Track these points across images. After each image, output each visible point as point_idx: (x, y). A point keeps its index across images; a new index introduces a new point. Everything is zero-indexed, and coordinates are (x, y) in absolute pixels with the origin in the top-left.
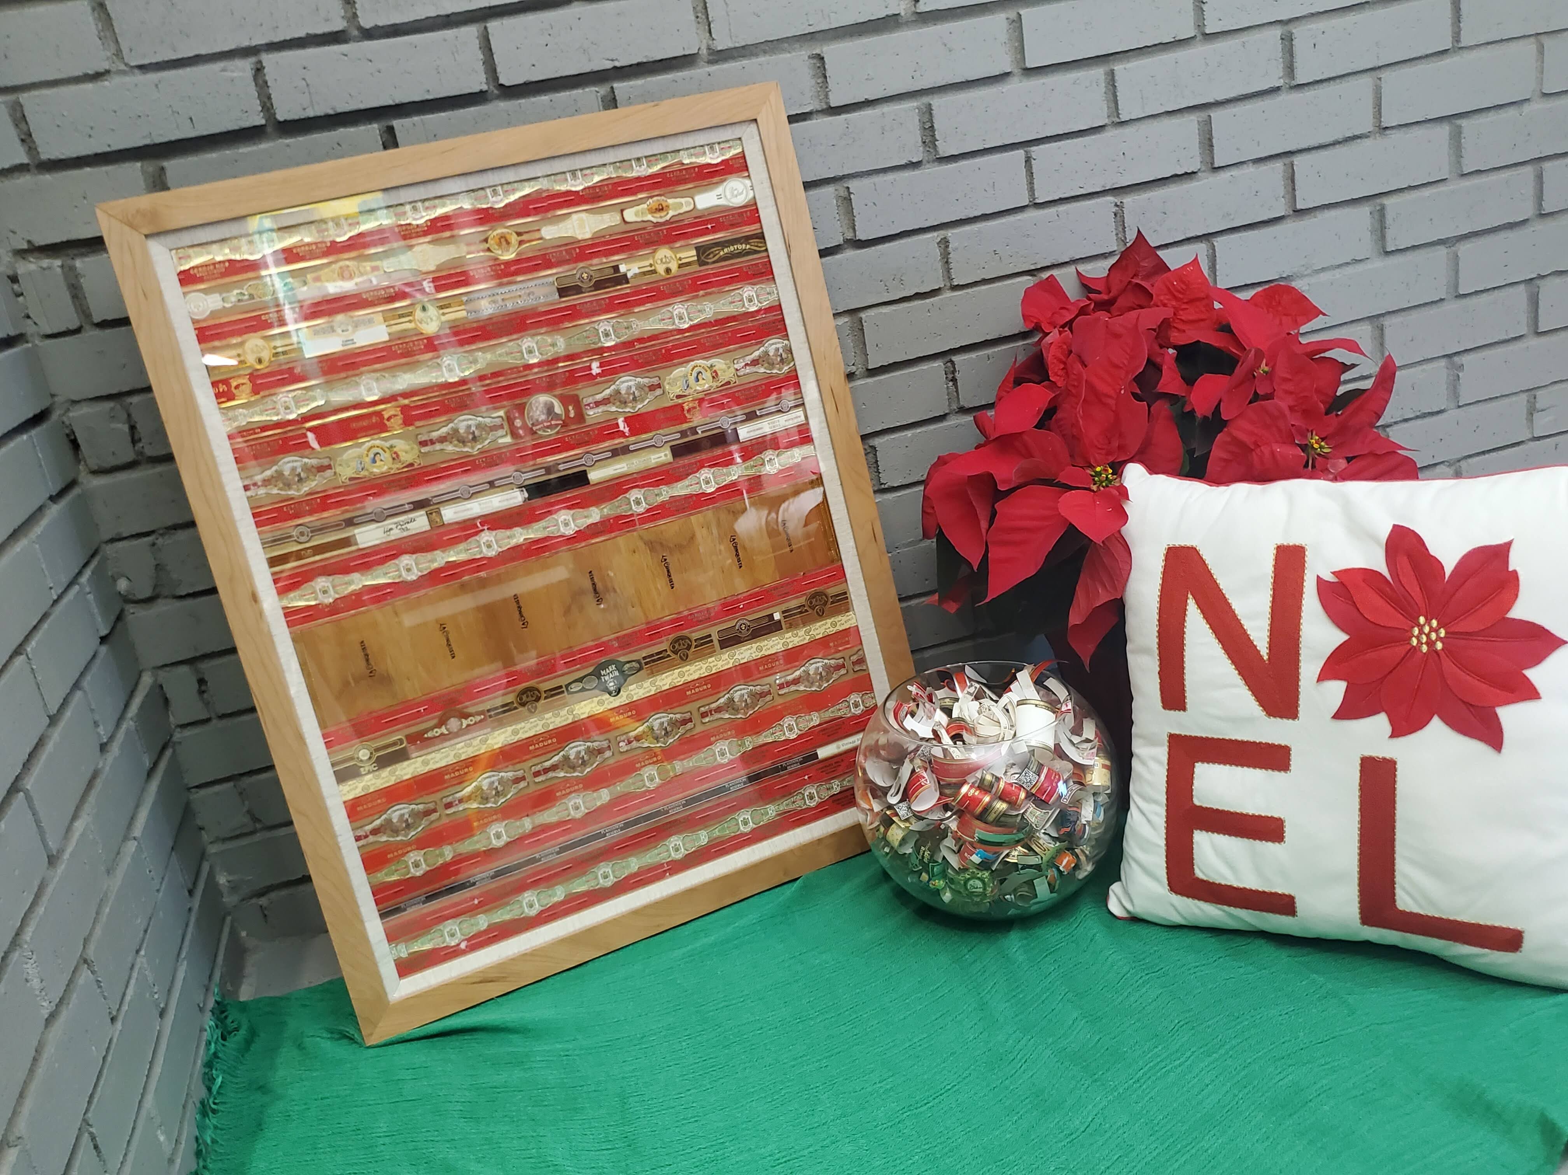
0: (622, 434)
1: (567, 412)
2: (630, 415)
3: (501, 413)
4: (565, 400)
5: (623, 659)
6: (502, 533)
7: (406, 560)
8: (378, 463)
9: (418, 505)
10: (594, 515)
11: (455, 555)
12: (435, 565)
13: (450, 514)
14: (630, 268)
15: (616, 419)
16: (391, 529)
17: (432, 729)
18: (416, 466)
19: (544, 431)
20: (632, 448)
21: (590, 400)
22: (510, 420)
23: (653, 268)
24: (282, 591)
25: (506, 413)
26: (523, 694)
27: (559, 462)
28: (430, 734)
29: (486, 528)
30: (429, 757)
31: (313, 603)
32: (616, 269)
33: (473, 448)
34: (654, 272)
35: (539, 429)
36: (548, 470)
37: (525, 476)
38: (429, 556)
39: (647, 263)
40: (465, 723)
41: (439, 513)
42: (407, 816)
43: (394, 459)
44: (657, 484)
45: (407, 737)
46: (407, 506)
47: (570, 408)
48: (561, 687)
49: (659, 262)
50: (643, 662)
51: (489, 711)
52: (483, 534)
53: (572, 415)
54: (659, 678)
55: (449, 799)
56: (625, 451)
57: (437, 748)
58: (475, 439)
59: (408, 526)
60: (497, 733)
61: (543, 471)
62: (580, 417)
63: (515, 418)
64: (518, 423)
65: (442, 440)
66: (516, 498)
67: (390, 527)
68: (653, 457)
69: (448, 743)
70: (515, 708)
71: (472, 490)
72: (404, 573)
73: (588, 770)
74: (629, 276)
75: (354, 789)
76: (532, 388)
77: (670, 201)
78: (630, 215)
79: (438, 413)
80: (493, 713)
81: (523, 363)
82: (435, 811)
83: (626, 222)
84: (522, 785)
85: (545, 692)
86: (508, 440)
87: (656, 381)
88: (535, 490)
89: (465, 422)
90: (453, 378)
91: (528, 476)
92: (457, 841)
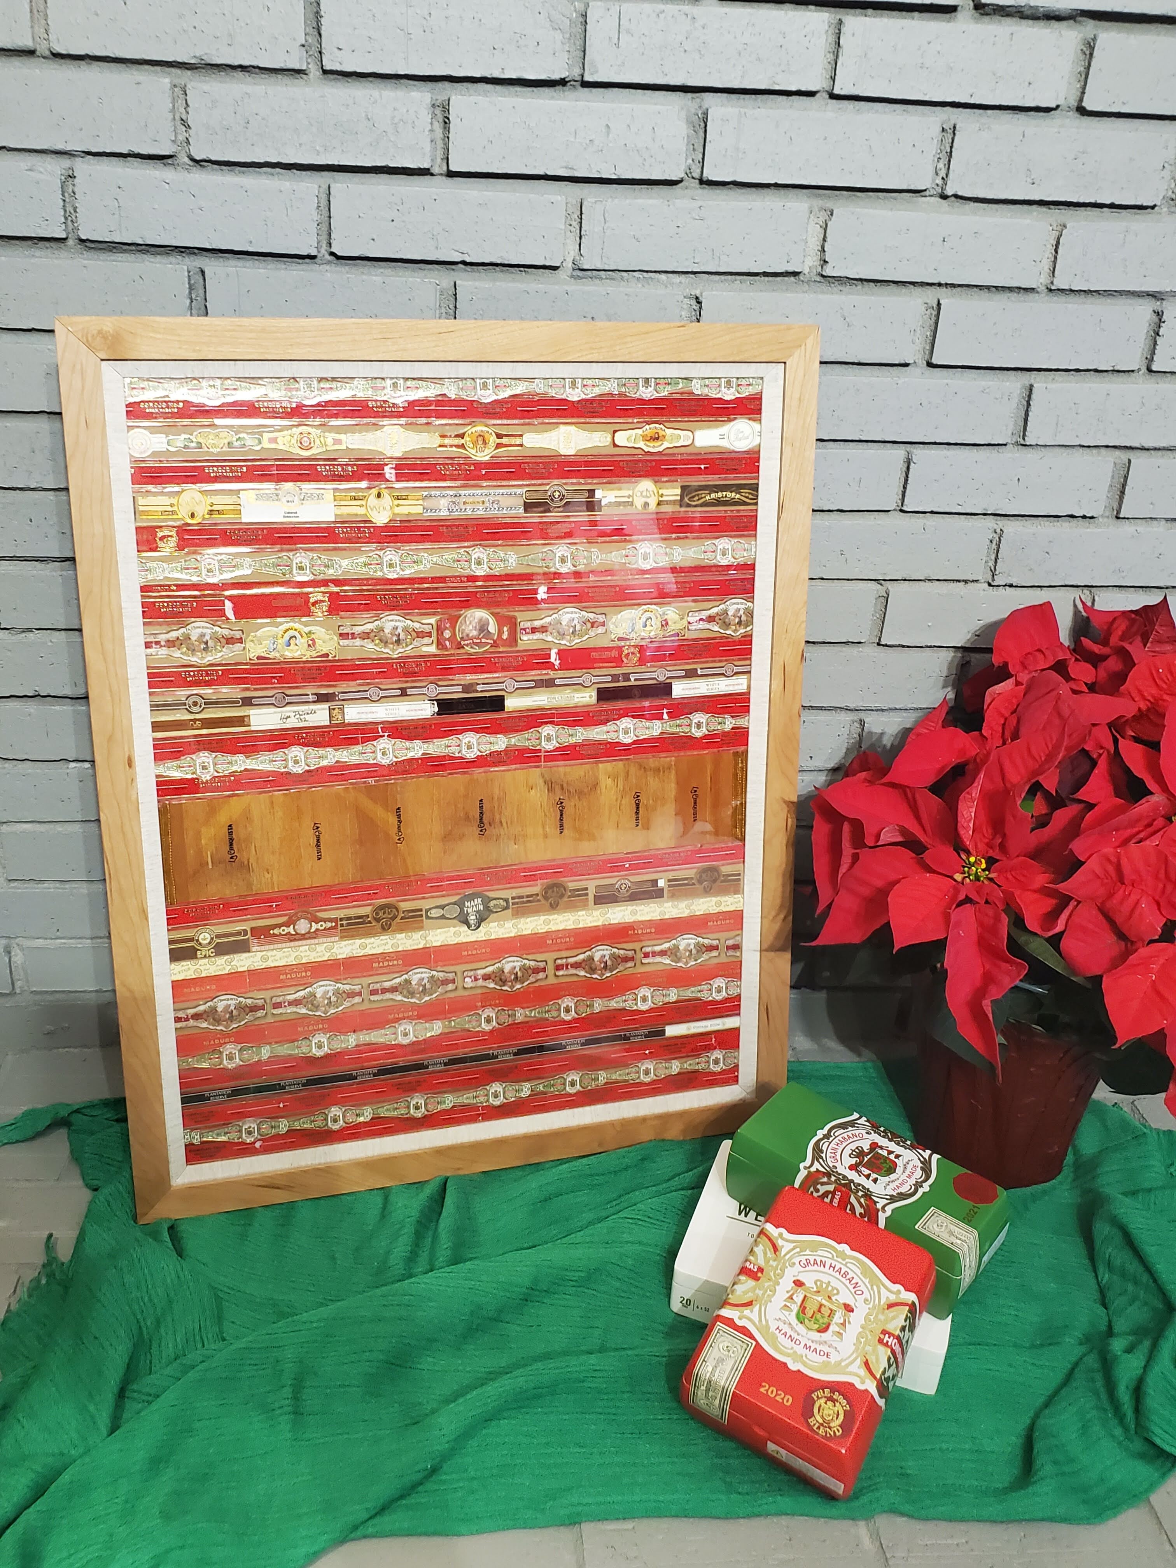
0: (551, 666)
1: (500, 632)
2: (565, 647)
3: (433, 620)
4: (502, 620)
5: (491, 894)
6: (400, 743)
7: (296, 752)
8: (292, 647)
9: (322, 698)
10: (500, 742)
11: (348, 755)
12: (323, 763)
13: (355, 713)
14: (606, 495)
15: (550, 649)
16: (289, 717)
17: (279, 926)
18: (330, 658)
19: (472, 648)
20: (557, 682)
21: (528, 625)
22: (440, 629)
23: (630, 500)
24: (159, 757)
25: (437, 622)
27: (478, 681)
28: (276, 931)
29: (386, 734)
30: (270, 954)
31: (189, 776)
32: (592, 493)
33: (393, 650)
34: (632, 504)
35: (467, 645)
36: (466, 688)
37: (440, 690)
38: (319, 752)
39: (626, 493)
40: (315, 926)
41: (342, 710)
42: (232, 1008)
43: (309, 645)
44: (573, 724)
45: (252, 929)
46: (310, 696)
47: (505, 629)
48: (421, 910)
49: (639, 494)
50: (511, 901)
51: (341, 919)
52: (381, 740)
53: (505, 636)
54: (522, 920)
55: (279, 1000)
56: (549, 684)
57: (280, 946)
58: (398, 642)
59: (308, 717)
60: (344, 943)
61: (459, 688)
62: (513, 639)
63: (446, 628)
64: (447, 634)
65: (365, 636)
66: (424, 710)
67: (288, 714)
68: (576, 695)
69: (292, 944)
70: (370, 922)
71: (383, 693)
72: (291, 764)
73: (427, 998)
74: (603, 503)
75: (186, 970)
76: (469, 601)
77: (668, 431)
78: (622, 438)
79: (367, 608)
80: (344, 922)
81: (468, 572)
82: (262, 1008)
83: (615, 445)
84: (357, 999)
85: (404, 912)
86: (433, 649)
87: (601, 618)
88: (446, 706)
89: (394, 622)
90: (392, 575)
91: (443, 690)
92: (277, 1042)
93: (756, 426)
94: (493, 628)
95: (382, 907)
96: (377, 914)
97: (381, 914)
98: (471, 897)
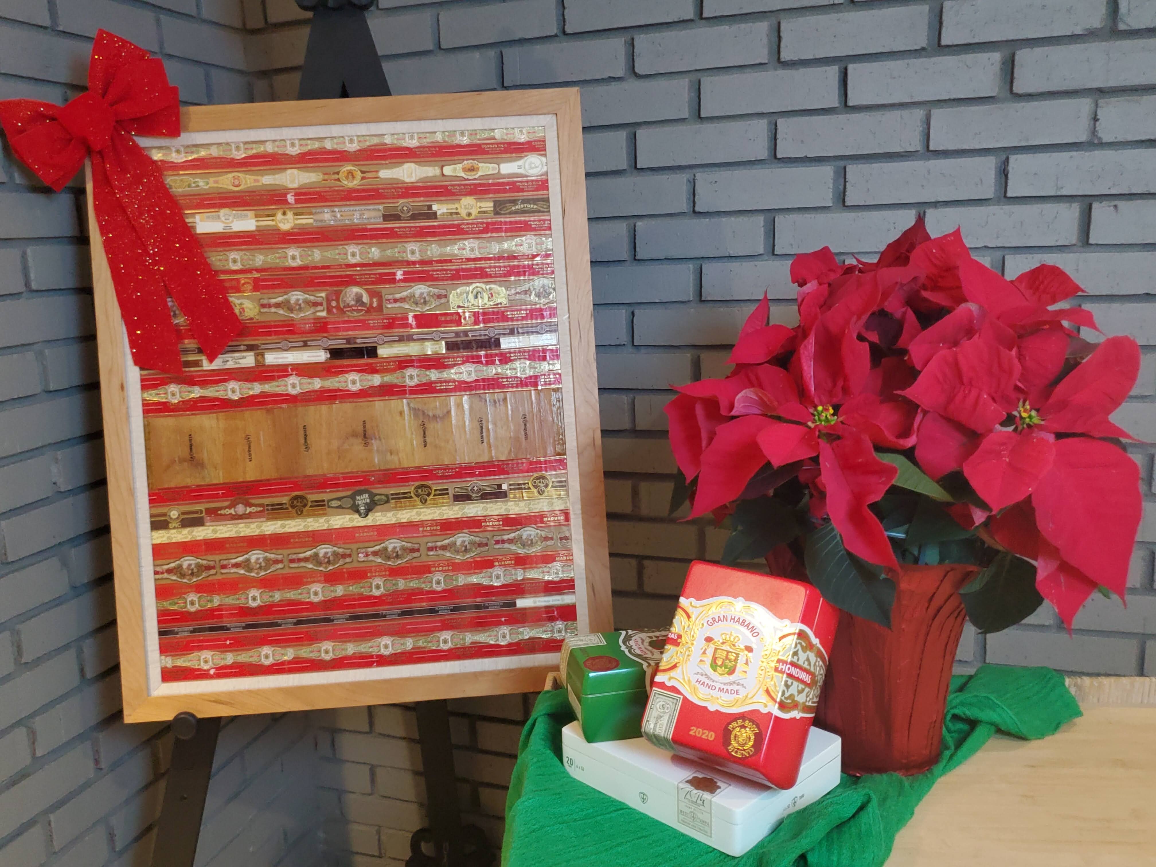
0: (409, 326)
1: (371, 302)
2: (418, 313)
3: (323, 295)
4: (372, 294)
5: (375, 491)
6: (306, 380)
7: (232, 385)
9: (250, 348)
10: (376, 380)
11: (269, 387)
12: (251, 393)
13: (271, 358)
14: (440, 208)
15: (408, 314)
16: (228, 361)
17: (224, 508)
18: (255, 321)
20: (415, 337)
21: (391, 297)
22: (328, 300)
23: (458, 211)
24: (144, 387)
25: (327, 295)
26: (295, 499)
27: (357, 336)
28: (222, 512)
29: (294, 373)
30: (218, 528)
31: (164, 400)
32: (430, 207)
33: (298, 315)
34: (459, 214)
36: (349, 341)
37: (330, 342)
38: (248, 385)
39: (454, 206)
40: (249, 510)
41: (263, 355)
42: (193, 566)
44: (429, 368)
45: (206, 509)
47: (375, 300)
48: (323, 501)
49: (463, 207)
50: (392, 497)
51: (268, 505)
52: (291, 377)
53: (375, 305)
54: (400, 511)
55: (225, 562)
56: (410, 338)
57: (225, 523)
58: (300, 309)
59: (240, 361)
60: (269, 523)
61: (344, 341)
62: (380, 307)
63: (333, 300)
64: (334, 304)
66: (321, 356)
67: (227, 359)
68: (430, 347)
69: (233, 522)
70: (287, 508)
71: (291, 345)
72: (230, 393)
73: (331, 568)
74: (438, 214)
75: (162, 537)
76: (351, 281)
77: (480, 165)
78: (448, 170)
79: (278, 287)
80: (270, 508)
81: (346, 262)
82: (213, 568)
83: (443, 175)
84: (280, 566)
85: (312, 501)
86: (324, 314)
87: (443, 292)
88: (336, 353)
89: (296, 296)
90: (294, 264)
91: (332, 342)
92: (224, 594)
93: (544, 159)
94: (366, 299)
95: (296, 498)
96: (293, 503)
97: (295, 502)
98: (360, 493)
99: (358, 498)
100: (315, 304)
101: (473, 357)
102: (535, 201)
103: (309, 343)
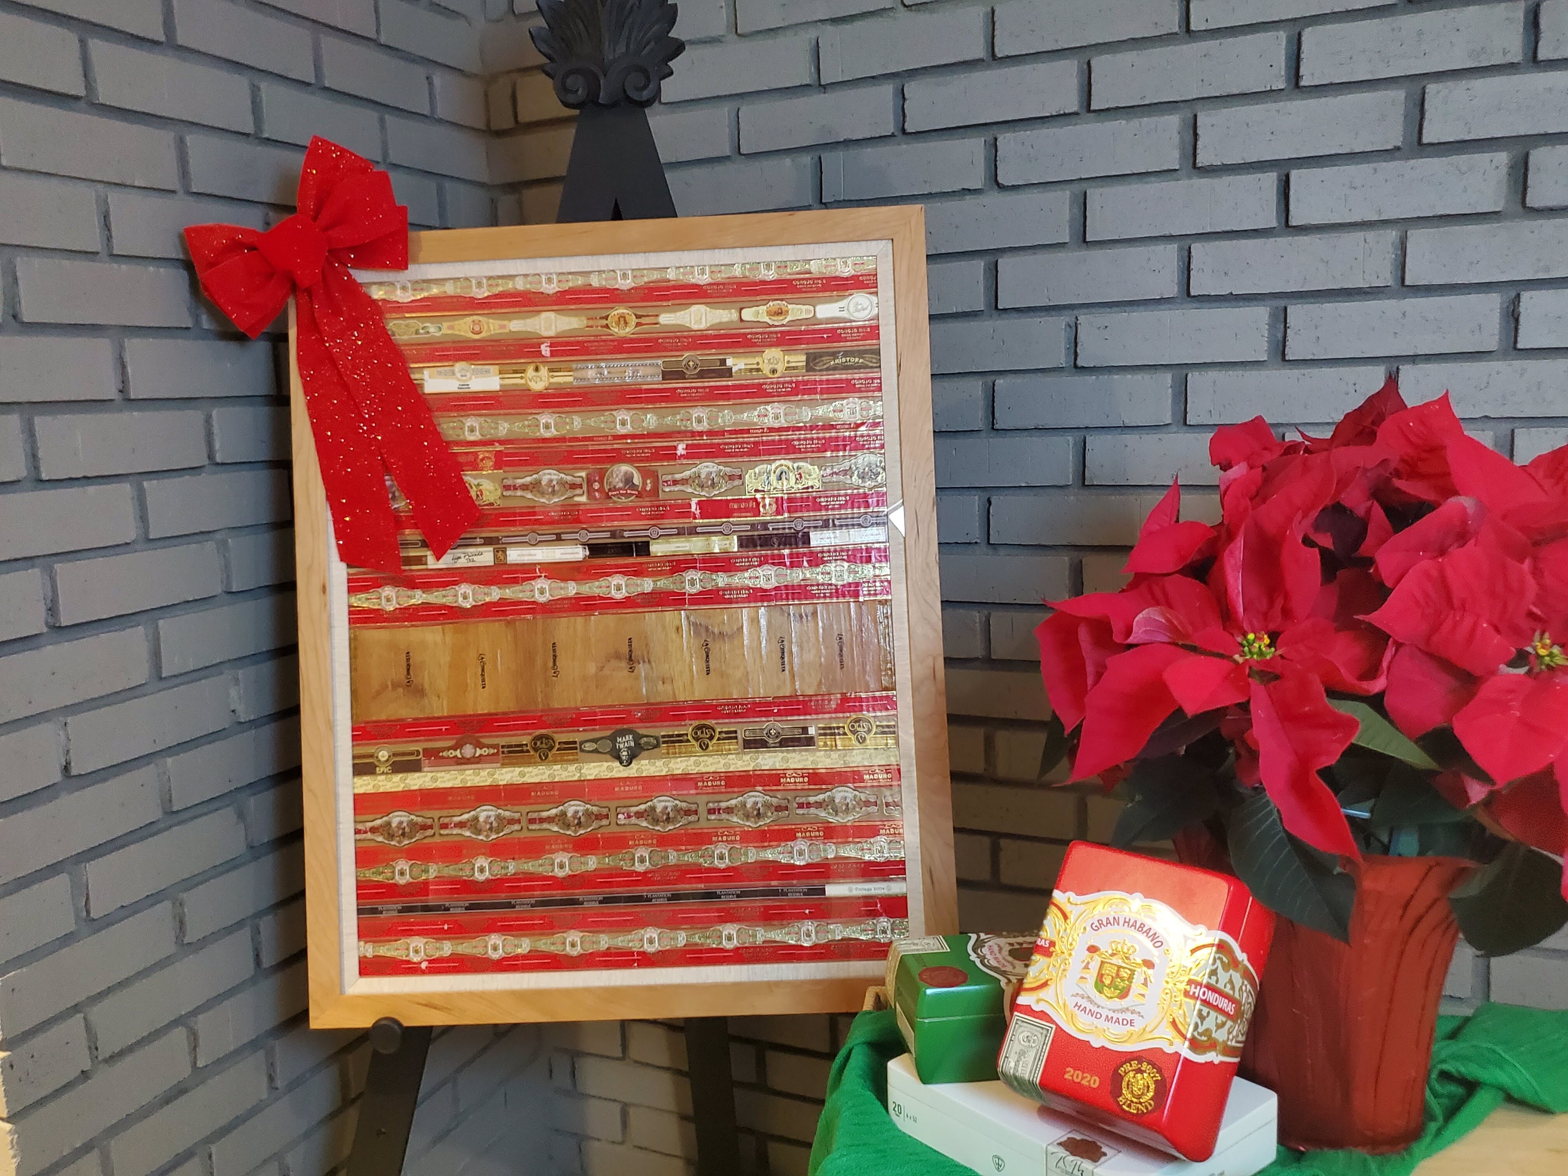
0: (692, 515)
1: (644, 484)
2: (704, 498)
3: (583, 474)
4: (646, 474)
5: (642, 731)
6: (556, 583)
7: (464, 588)
9: (488, 542)
10: (647, 585)
11: (510, 593)
12: (488, 599)
13: (515, 555)
14: (737, 363)
15: (690, 500)
16: (459, 558)
17: (449, 749)
19: (619, 498)
20: (699, 530)
21: (669, 477)
22: (590, 482)
23: (759, 366)
24: (352, 590)
25: (587, 475)
27: (625, 528)
28: (445, 754)
29: (543, 575)
30: (439, 775)
31: (376, 607)
32: (723, 362)
33: (550, 500)
34: (761, 370)
35: (614, 495)
36: (613, 535)
38: (485, 589)
39: (754, 361)
40: (479, 752)
41: (504, 551)
42: (405, 824)
44: (716, 570)
45: (425, 750)
46: (478, 540)
47: (648, 481)
48: (575, 742)
49: (766, 361)
50: (661, 740)
51: (503, 747)
52: (539, 580)
53: (648, 488)
54: (673, 760)
55: (446, 820)
56: (693, 532)
57: (448, 768)
58: (554, 492)
59: (475, 558)
60: (504, 770)
61: (608, 535)
62: (655, 491)
63: (595, 481)
64: (596, 486)
65: (524, 487)
66: (578, 553)
67: (458, 555)
68: (717, 542)
69: (459, 767)
70: (528, 751)
71: (539, 538)
72: (460, 599)
73: (582, 832)
74: (733, 371)
75: (367, 785)
76: (618, 457)
77: (790, 306)
78: (748, 314)
79: (525, 463)
80: (506, 750)
81: (614, 432)
82: (431, 827)
83: (741, 320)
84: (517, 827)
85: (559, 743)
86: (583, 499)
87: (737, 472)
88: (596, 550)
89: (549, 475)
90: (548, 435)
91: (590, 535)
92: (443, 862)
93: (874, 299)
94: (637, 480)
95: (540, 737)
96: (535, 744)
97: (539, 743)
98: (623, 733)
99: (619, 740)
100: (573, 486)
101: (773, 557)
102: (860, 353)
103: (563, 536)
